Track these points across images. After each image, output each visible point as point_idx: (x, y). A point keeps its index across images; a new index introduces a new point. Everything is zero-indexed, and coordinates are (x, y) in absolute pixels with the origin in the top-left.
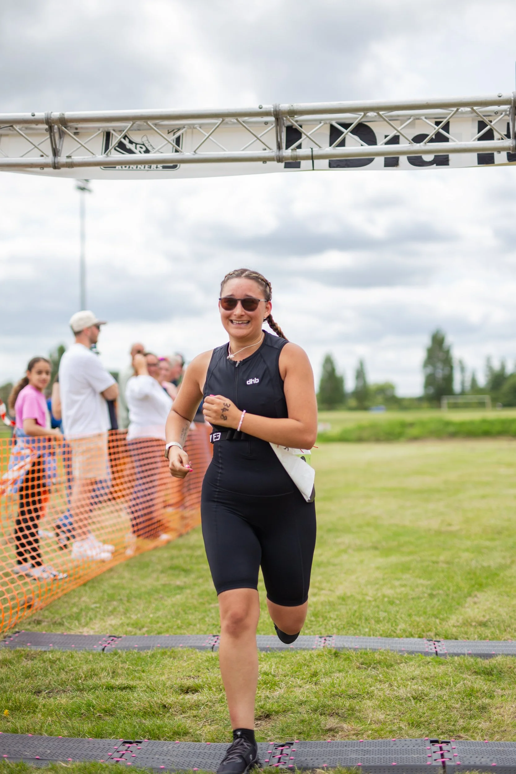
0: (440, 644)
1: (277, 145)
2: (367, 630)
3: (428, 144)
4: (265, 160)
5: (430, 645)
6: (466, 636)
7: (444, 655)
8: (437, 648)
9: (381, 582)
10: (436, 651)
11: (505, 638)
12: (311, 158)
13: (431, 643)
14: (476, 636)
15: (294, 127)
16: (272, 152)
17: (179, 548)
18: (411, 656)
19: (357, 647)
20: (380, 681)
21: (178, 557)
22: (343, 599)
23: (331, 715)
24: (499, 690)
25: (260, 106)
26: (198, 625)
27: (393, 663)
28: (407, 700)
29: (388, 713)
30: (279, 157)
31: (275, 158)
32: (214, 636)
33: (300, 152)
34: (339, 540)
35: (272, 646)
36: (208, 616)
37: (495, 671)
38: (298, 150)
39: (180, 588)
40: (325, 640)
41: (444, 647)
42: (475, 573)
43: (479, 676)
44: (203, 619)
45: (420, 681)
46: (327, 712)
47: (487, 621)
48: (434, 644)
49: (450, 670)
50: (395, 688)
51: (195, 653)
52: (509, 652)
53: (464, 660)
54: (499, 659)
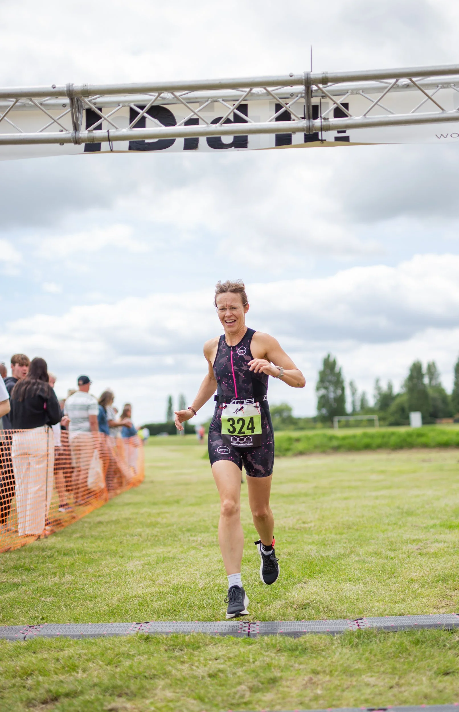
0: (255, 625)
1: (73, 127)
2: (186, 615)
3: (223, 125)
4: (62, 141)
5: (245, 627)
6: (283, 618)
7: (255, 635)
8: (250, 629)
9: (217, 573)
10: (249, 632)
11: (321, 618)
12: (108, 139)
13: (247, 625)
14: (292, 618)
15: (92, 110)
16: (69, 133)
17: (31, 549)
18: (221, 637)
19: (170, 631)
20: (183, 662)
21: (25, 558)
22: (175, 589)
23: (120, 696)
24: (297, 665)
25: (53, 86)
26: (20, 618)
27: (201, 644)
28: (203, 677)
29: (178, 690)
30: (76, 138)
31: (72, 139)
32: (30, 626)
33: (98, 133)
34: (192, 538)
35: (86, 633)
36: (33, 609)
37: (300, 648)
38: (94, 131)
39: (17, 585)
40: (141, 626)
41: (258, 627)
42: (311, 562)
43: (283, 653)
44: (27, 612)
45: (222, 661)
46: (117, 693)
47: (309, 603)
48: (249, 625)
49: (255, 648)
50: (194, 668)
51: (5, 644)
52: (320, 630)
53: (271, 640)
54: (308, 637)
